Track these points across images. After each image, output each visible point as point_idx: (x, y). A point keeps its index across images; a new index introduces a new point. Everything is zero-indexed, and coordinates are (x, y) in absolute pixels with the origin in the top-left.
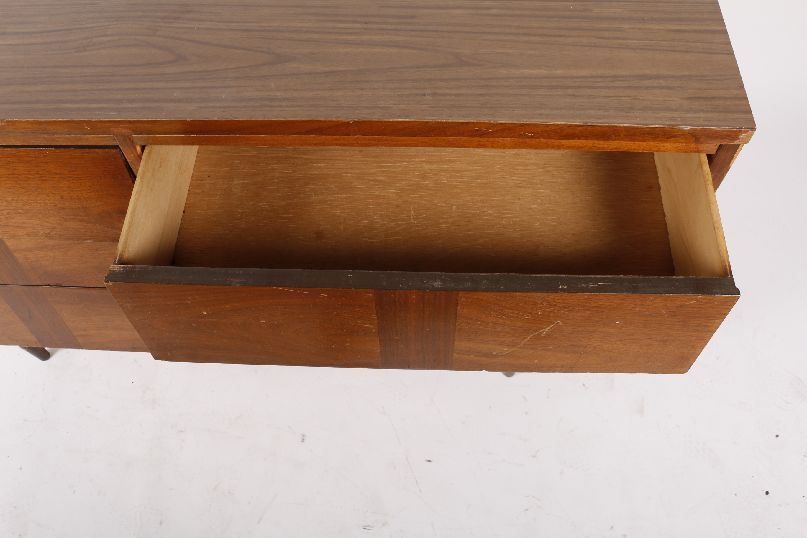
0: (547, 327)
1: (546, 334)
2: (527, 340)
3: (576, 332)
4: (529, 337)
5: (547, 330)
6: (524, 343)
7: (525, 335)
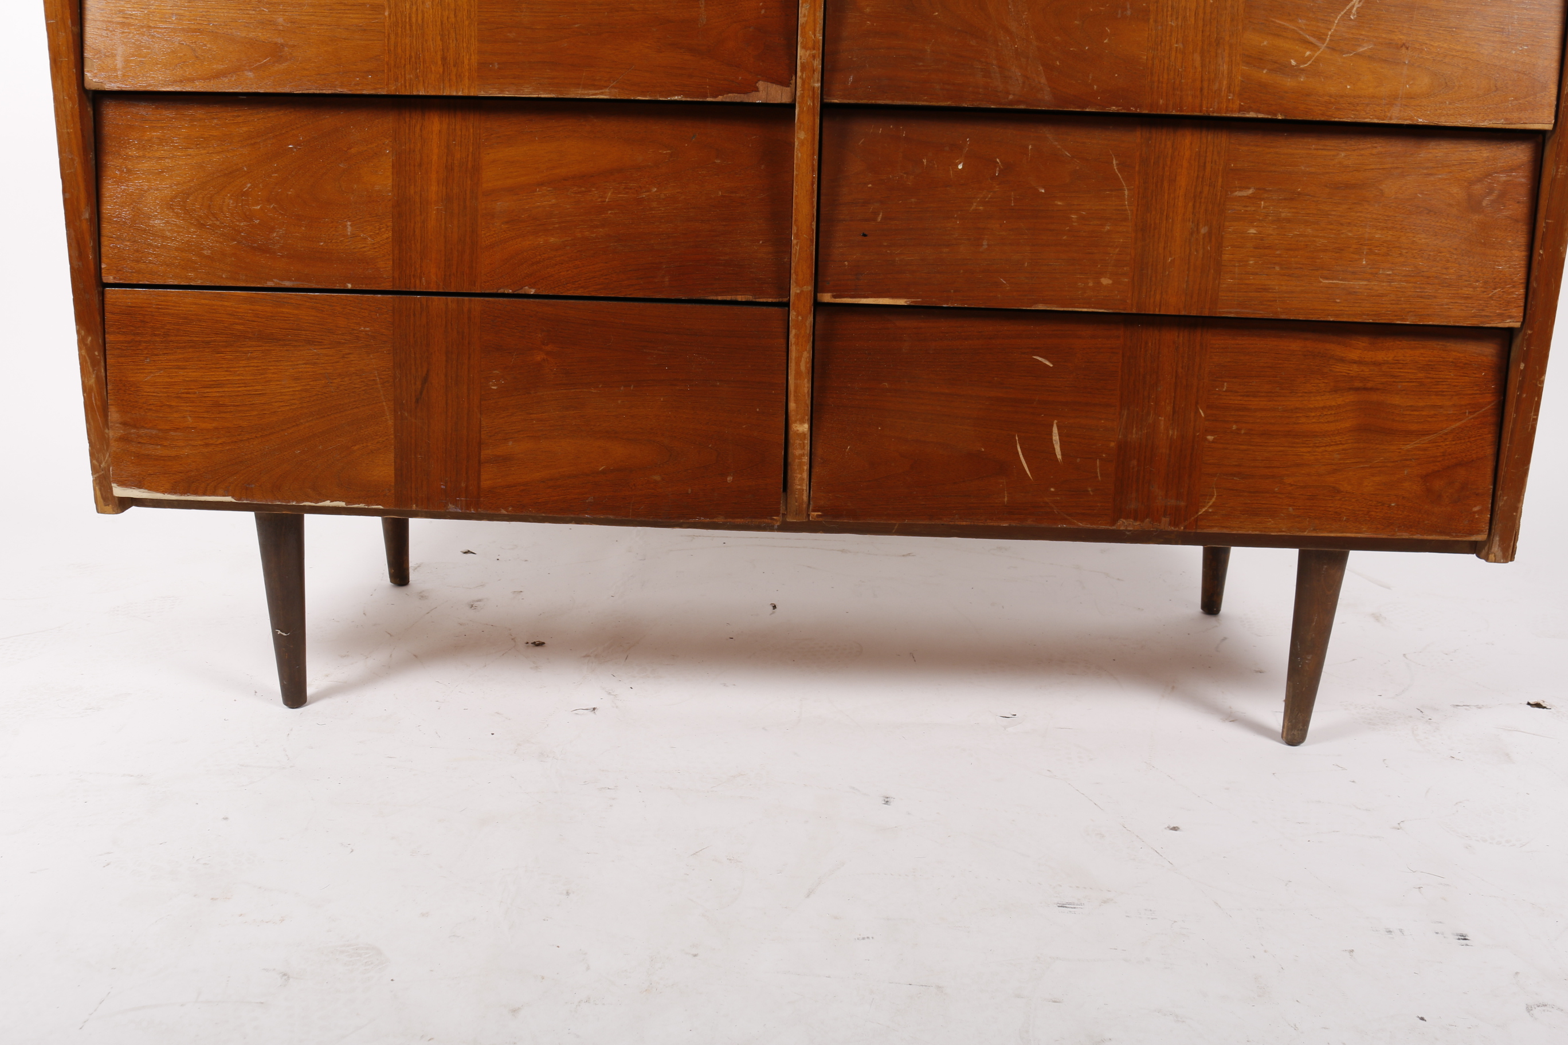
1: (1358, 12)
2: (1334, 27)
3: (1393, 9)
4: (1336, 22)
5: (1358, 4)
6: (1331, 35)
7: (1331, 16)
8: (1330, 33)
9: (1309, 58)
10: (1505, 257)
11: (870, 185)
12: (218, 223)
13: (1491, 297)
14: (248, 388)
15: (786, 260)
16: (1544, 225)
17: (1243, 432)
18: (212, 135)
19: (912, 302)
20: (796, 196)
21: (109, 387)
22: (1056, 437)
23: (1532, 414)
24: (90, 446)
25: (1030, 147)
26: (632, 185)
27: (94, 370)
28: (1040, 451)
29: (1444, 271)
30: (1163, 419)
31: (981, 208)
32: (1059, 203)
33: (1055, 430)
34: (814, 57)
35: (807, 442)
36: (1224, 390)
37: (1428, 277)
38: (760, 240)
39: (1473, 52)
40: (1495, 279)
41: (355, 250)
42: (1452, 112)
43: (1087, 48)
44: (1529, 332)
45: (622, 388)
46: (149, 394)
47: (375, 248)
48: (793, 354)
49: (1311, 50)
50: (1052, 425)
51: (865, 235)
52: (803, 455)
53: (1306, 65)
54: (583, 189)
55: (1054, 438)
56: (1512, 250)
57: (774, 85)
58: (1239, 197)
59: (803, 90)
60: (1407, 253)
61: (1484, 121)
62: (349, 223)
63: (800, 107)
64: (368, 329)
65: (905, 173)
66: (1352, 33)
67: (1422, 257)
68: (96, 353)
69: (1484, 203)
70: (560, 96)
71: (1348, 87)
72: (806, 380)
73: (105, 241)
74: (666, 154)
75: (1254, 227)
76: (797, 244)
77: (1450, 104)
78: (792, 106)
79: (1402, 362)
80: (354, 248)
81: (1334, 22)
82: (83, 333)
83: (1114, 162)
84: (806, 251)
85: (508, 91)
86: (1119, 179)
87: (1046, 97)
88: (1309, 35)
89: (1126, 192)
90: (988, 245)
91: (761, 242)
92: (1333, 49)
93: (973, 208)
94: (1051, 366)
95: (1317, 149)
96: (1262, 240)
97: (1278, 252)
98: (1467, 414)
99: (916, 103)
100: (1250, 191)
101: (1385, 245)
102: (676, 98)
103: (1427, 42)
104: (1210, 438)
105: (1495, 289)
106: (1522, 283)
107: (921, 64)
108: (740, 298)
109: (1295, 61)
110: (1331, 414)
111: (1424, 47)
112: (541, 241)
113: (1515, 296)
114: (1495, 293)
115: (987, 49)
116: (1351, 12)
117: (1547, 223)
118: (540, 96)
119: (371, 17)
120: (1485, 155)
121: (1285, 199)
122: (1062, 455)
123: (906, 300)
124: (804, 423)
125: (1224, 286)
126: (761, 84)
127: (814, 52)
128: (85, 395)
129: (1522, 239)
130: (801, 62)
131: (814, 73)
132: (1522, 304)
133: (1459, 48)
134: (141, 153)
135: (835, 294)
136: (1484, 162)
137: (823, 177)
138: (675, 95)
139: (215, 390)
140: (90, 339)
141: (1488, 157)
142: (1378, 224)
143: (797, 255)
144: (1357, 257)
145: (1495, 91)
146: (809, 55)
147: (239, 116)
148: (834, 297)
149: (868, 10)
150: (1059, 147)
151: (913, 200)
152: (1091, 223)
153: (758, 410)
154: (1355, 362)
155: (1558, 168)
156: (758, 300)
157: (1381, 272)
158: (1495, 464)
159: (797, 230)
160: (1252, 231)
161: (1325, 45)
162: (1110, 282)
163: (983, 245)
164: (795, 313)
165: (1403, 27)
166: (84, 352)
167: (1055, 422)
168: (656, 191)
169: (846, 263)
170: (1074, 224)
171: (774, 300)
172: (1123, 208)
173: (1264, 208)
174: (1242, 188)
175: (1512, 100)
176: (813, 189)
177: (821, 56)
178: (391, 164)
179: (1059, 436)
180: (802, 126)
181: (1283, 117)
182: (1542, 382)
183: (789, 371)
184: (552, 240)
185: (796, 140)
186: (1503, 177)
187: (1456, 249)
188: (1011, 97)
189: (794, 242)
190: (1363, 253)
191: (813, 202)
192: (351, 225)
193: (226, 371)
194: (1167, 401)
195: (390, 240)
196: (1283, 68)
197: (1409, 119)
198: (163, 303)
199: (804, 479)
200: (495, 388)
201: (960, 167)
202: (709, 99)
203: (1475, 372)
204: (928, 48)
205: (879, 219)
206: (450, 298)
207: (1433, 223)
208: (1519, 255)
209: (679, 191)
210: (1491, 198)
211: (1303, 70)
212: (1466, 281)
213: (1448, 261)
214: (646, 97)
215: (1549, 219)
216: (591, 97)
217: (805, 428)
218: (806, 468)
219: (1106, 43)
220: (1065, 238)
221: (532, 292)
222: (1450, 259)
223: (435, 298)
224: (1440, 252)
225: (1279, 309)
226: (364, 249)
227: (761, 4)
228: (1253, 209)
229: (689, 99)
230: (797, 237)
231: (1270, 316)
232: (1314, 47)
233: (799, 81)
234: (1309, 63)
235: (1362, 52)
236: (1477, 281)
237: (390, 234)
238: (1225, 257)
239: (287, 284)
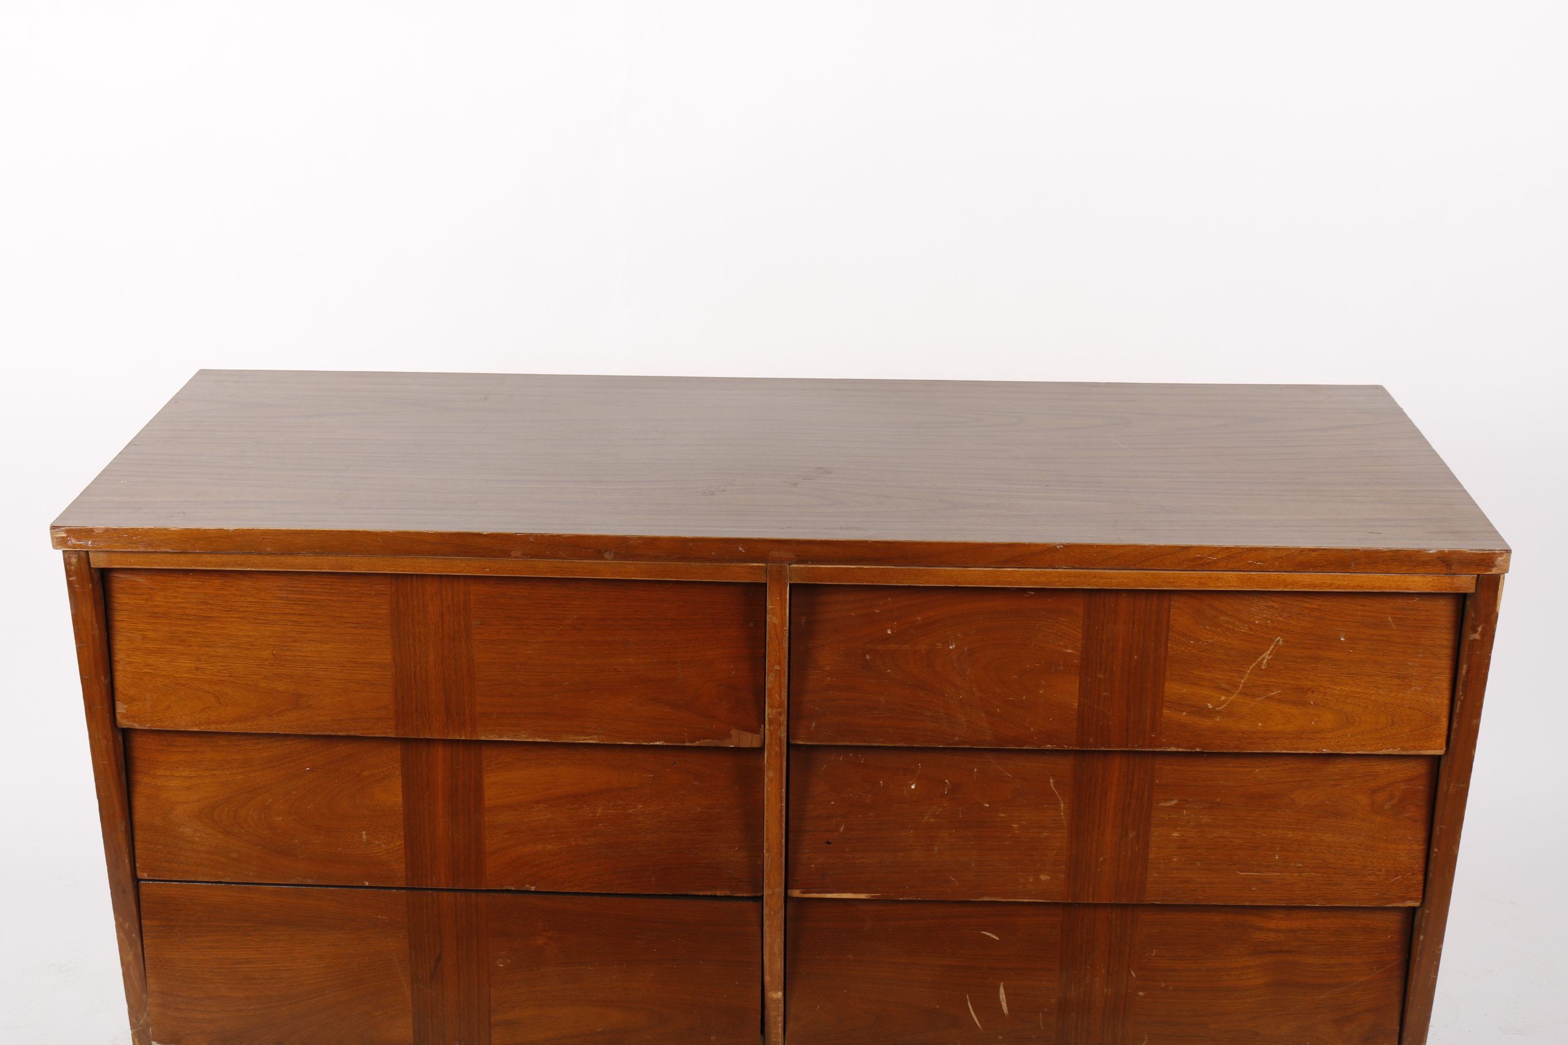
0: (1267, 650)
1: (1268, 663)
2: (1247, 676)
3: (1300, 660)
4: (1248, 672)
5: (1268, 657)
6: (1244, 683)
7: (1244, 667)
8: (1243, 681)
9: (1224, 702)
10: (1405, 850)
11: (833, 803)
12: (243, 831)
13: (1393, 883)
14: (276, 965)
15: (759, 863)
16: (1438, 829)
17: (1170, 988)
18: (235, 759)
19: (872, 896)
20: (767, 821)
21: (147, 963)
22: (1002, 996)
23: (1432, 974)
24: (128, 1007)
25: (975, 770)
26: (619, 802)
27: (131, 949)
28: (988, 1006)
29: (1350, 863)
30: (1098, 979)
31: (932, 820)
32: (1002, 815)
33: (1002, 990)
34: (780, 714)
35: (781, 1005)
36: (1153, 955)
37: (1335, 868)
38: (736, 847)
39: (1372, 694)
40: (1396, 868)
41: (371, 855)
42: (1354, 742)
43: (1024, 698)
44: (1427, 912)
45: (616, 966)
46: (184, 969)
47: (389, 853)
48: (767, 940)
49: (1226, 695)
50: (999, 987)
51: (828, 843)
52: (778, 1015)
53: (1221, 708)
54: (576, 806)
55: (1001, 997)
56: (1412, 844)
57: (745, 733)
58: (1164, 807)
59: (771, 739)
60: (1316, 849)
61: (1382, 750)
62: (364, 832)
63: (768, 753)
64: (385, 917)
65: (864, 793)
66: (1263, 681)
67: (1329, 852)
68: (134, 935)
69: (1386, 807)
70: (553, 741)
71: (1260, 725)
72: (779, 959)
73: (138, 845)
74: (650, 777)
75: (1177, 831)
76: (768, 857)
77: (1351, 736)
78: (761, 750)
79: (1314, 929)
80: (370, 853)
81: (1246, 672)
82: (121, 919)
83: (1051, 781)
84: (777, 862)
85: (507, 736)
86: (1056, 794)
87: (988, 738)
88: (1224, 683)
89: (1062, 805)
90: (939, 850)
91: (736, 848)
92: (1246, 694)
93: (925, 820)
94: (998, 939)
95: (1234, 767)
96: (1185, 842)
97: (1199, 851)
98: (1375, 970)
99: (873, 744)
100: (1174, 802)
101: (1296, 843)
102: (658, 743)
103: (1331, 686)
104: (1141, 994)
105: (1396, 876)
106: (1421, 871)
107: (876, 712)
108: (718, 893)
109: (1212, 704)
110: (1251, 972)
111: (1328, 690)
112: (540, 847)
113: (1414, 881)
114: (1397, 880)
115: (934, 699)
116: (1262, 663)
117: (1440, 828)
118: (535, 740)
119: (379, 673)
120: (1387, 768)
121: (1205, 808)
122: (1009, 1010)
123: (867, 895)
124: (779, 991)
125: (1151, 879)
126: (734, 732)
127: (780, 710)
128: (124, 968)
129: (1421, 834)
130: (768, 718)
131: (780, 726)
132: (1421, 888)
133: (1359, 690)
134: (168, 773)
135: (803, 890)
136: (1386, 773)
137: (791, 796)
138: (657, 741)
139: (245, 966)
140: (127, 925)
141: (1389, 769)
142: (1290, 826)
143: (769, 865)
144: (1270, 853)
145: (1392, 725)
146: (776, 712)
147: (258, 744)
148: (802, 893)
149: (828, 668)
150: (1001, 769)
151: (871, 814)
152: (1031, 831)
153: (737, 983)
154: (1272, 930)
155: (1449, 786)
156: (735, 895)
157: (1292, 864)
158: (1401, 1009)
159: (769, 846)
160: (1176, 834)
161: (1238, 691)
162: (1048, 878)
163: (934, 850)
164: (768, 909)
165: (1309, 674)
166: (122, 934)
167: (1002, 983)
168: (641, 808)
169: (813, 865)
170: (1016, 832)
171: (749, 895)
172: (1060, 818)
173: (1186, 816)
174: (1166, 800)
175: (1407, 732)
176: (782, 815)
177: (786, 712)
178: (401, 784)
179: (1006, 995)
180: (771, 767)
181: (1201, 750)
182: (1440, 950)
183: (764, 952)
184: (550, 847)
185: (765, 777)
186: (1402, 787)
187: (1360, 845)
188: (957, 738)
189: (766, 855)
190: (1276, 850)
191: (782, 825)
192: (365, 834)
193: (256, 951)
194: (1102, 965)
195: (403, 846)
196: (1201, 711)
197: (1315, 750)
198: (194, 895)
199: (779, 1034)
200: (502, 965)
201: (913, 787)
202: (687, 744)
203: (1382, 935)
204: (882, 699)
205: (842, 829)
206: (458, 894)
207: (1340, 825)
208: (1419, 848)
209: (662, 807)
210: (1394, 802)
211: (1218, 712)
212: (1370, 870)
213: (1353, 855)
214: (631, 742)
215: (1442, 825)
216: (582, 742)
217: (780, 995)
218: (781, 1025)
219: (1041, 693)
220: (1007, 843)
221: (533, 888)
222: (1355, 853)
223: (446, 893)
224: (1347, 848)
225: (1200, 897)
226: (379, 854)
227: (732, 666)
228: (1176, 816)
229: (669, 744)
230: (768, 851)
231: (1193, 902)
232: (1228, 692)
233: (767, 732)
234: (1224, 706)
235: (1272, 696)
236: (1380, 870)
237: (403, 842)
238: (1151, 856)
239: (310, 881)
